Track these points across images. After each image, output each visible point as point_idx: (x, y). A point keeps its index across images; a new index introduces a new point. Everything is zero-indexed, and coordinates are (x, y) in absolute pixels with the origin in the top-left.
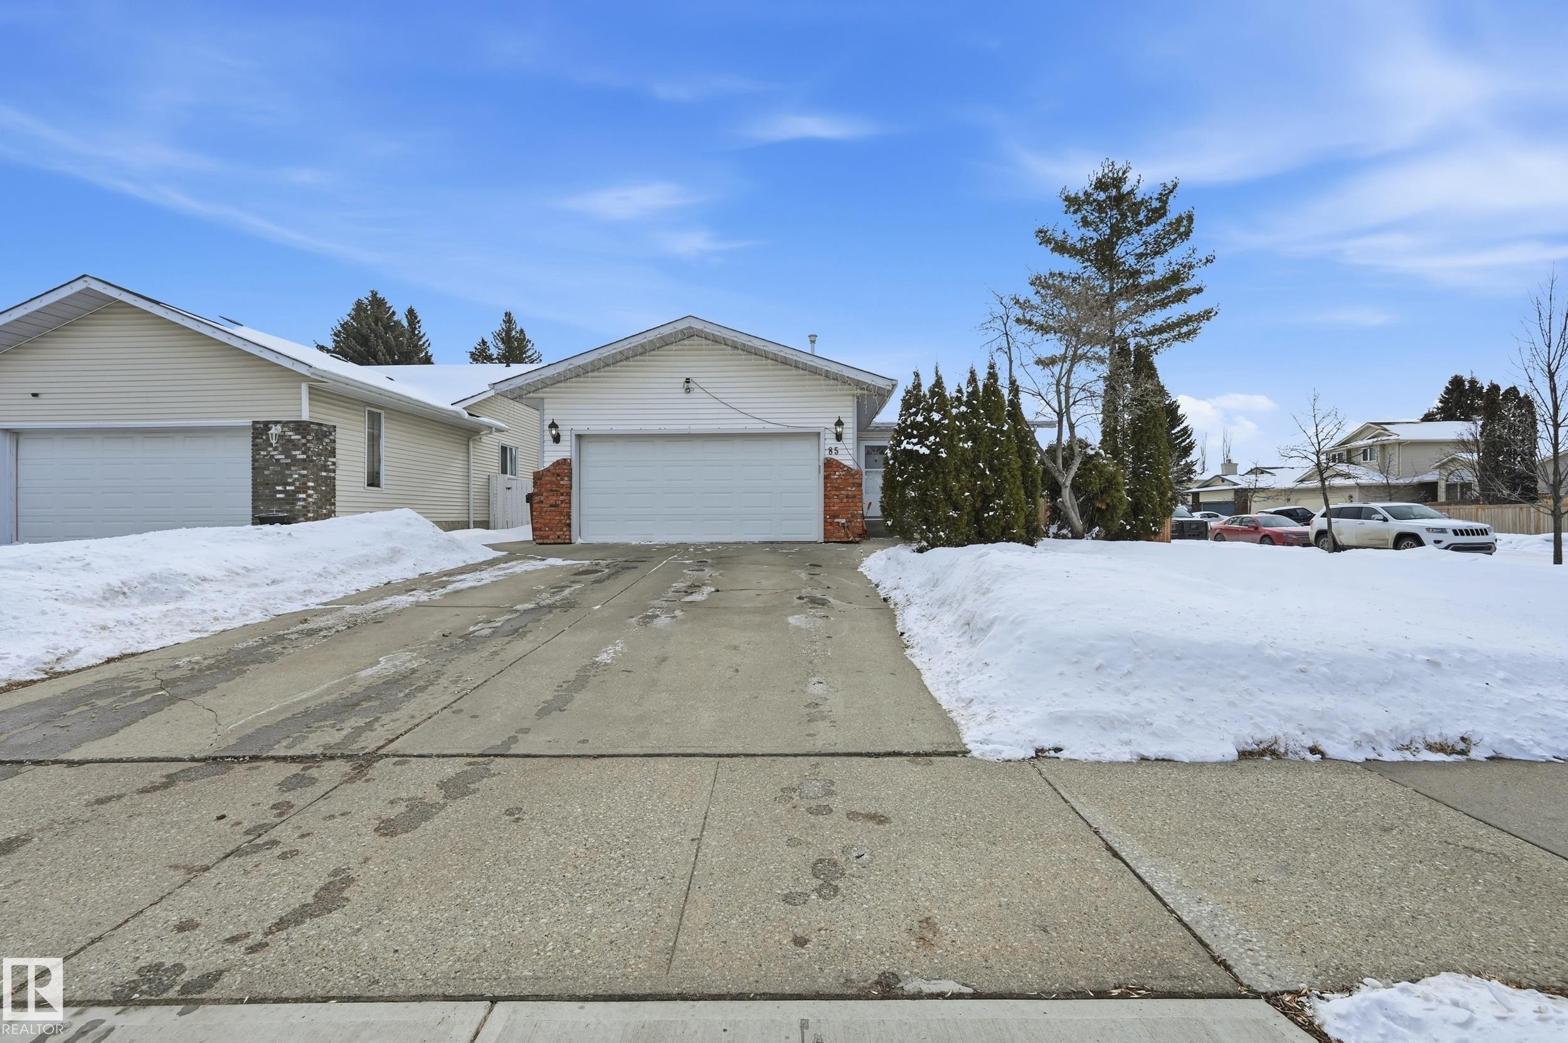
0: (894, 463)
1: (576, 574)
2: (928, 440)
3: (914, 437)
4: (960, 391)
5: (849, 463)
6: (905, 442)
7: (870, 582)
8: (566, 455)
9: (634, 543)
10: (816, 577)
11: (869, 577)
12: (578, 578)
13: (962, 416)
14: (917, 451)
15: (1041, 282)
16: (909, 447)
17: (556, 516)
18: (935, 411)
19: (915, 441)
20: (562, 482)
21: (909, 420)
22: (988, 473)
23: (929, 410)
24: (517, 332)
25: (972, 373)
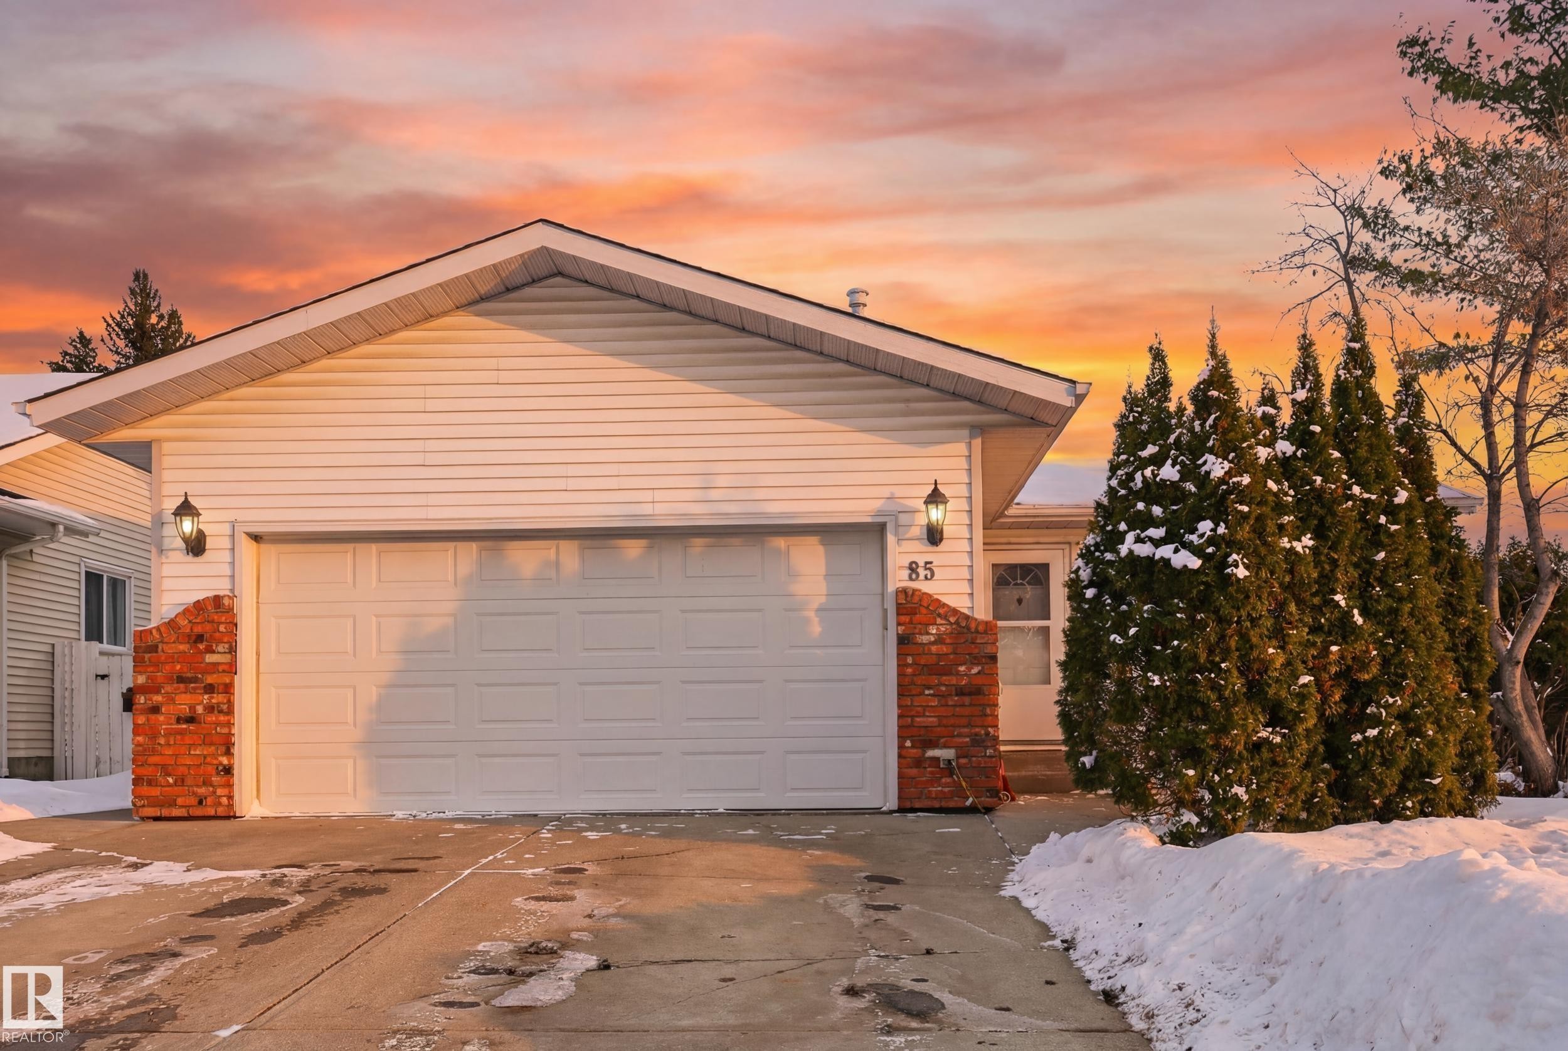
0: (1097, 597)
1: (207, 913)
2: (1193, 531)
3: (1154, 523)
4: (1269, 399)
5: (961, 603)
6: (1130, 537)
7: (1045, 930)
8: (221, 587)
9: (400, 814)
10: (891, 918)
11: (1040, 915)
12: (210, 924)
13: (1285, 467)
14: (1166, 562)
15: (1409, 168)
16: (1144, 550)
17: (193, 745)
18: (1211, 451)
19: (1158, 533)
20: (210, 658)
21: (1138, 477)
22: (1359, 620)
23: (1196, 448)
24: (161, 317)
25: (1306, 348)
